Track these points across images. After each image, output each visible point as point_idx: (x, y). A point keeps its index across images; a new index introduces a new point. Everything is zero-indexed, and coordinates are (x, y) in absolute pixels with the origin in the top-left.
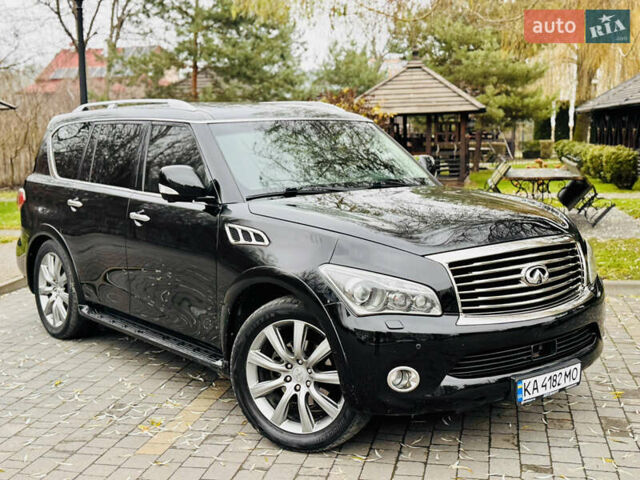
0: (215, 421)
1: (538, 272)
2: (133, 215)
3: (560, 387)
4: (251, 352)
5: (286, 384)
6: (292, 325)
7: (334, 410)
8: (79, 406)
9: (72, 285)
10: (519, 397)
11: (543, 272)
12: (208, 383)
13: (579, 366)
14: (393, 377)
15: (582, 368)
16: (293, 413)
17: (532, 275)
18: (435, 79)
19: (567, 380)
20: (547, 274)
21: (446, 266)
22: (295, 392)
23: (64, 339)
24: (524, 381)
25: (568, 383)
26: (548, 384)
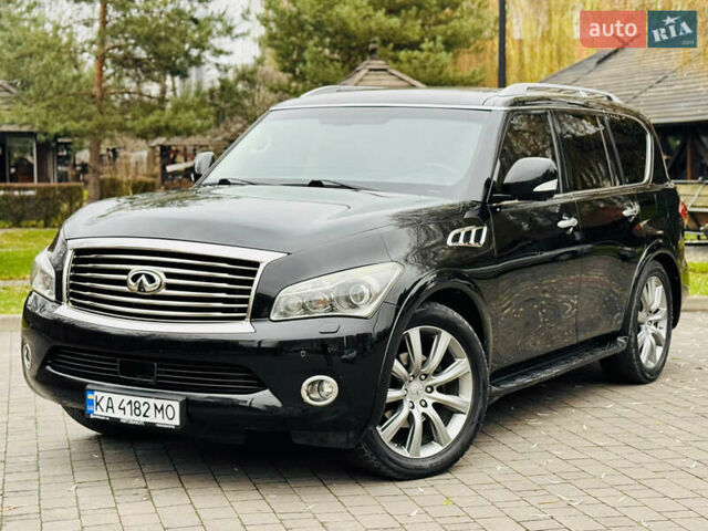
3: (148, 420)
10: (89, 408)
24: (96, 393)
25: (160, 420)
26: (128, 408)
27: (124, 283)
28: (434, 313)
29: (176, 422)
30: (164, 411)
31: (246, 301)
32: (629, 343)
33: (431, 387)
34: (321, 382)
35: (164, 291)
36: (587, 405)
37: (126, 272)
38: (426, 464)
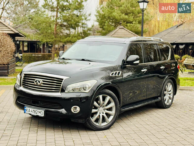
13: (43, 111)
25: (40, 115)
26: (33, 112)
27: (33, 82)
28: (106, 92)
29: (43, 115)
30: (41, 113)
31: (60, 88)
32: (162, 99)
33: (105, 109)
34: (76, 107)
35: (42, 85)
36: (150, 113)
37: (34, 80)
38: (103, 127)
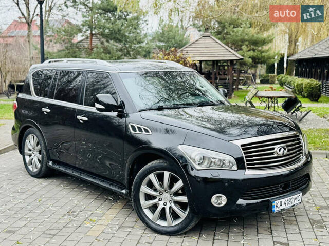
0: (122, 220)
1: (282, 149)
2: (79, 117)
3: (292, 204)
4: (142, 186)
5: (160, 202)
6: (163, 173)
7: (183, 215)
8: (53, 212)
9: (43, 150)
10: (273, 209)
11: (285, 149)
12: (115, 201)
13: (301, 194)
14: (214, 200)
15: (303, 195)
16: (163, 216)
17: (280, 150)
18: (217, 42)
19: (296, 201)
20: (287, 150)
21: (240, 146)
22: (164, 206)
23: (38, 178)
24: (276, 202)
25: (296, 203)
26: (287, 203)
30: (298, 199)
